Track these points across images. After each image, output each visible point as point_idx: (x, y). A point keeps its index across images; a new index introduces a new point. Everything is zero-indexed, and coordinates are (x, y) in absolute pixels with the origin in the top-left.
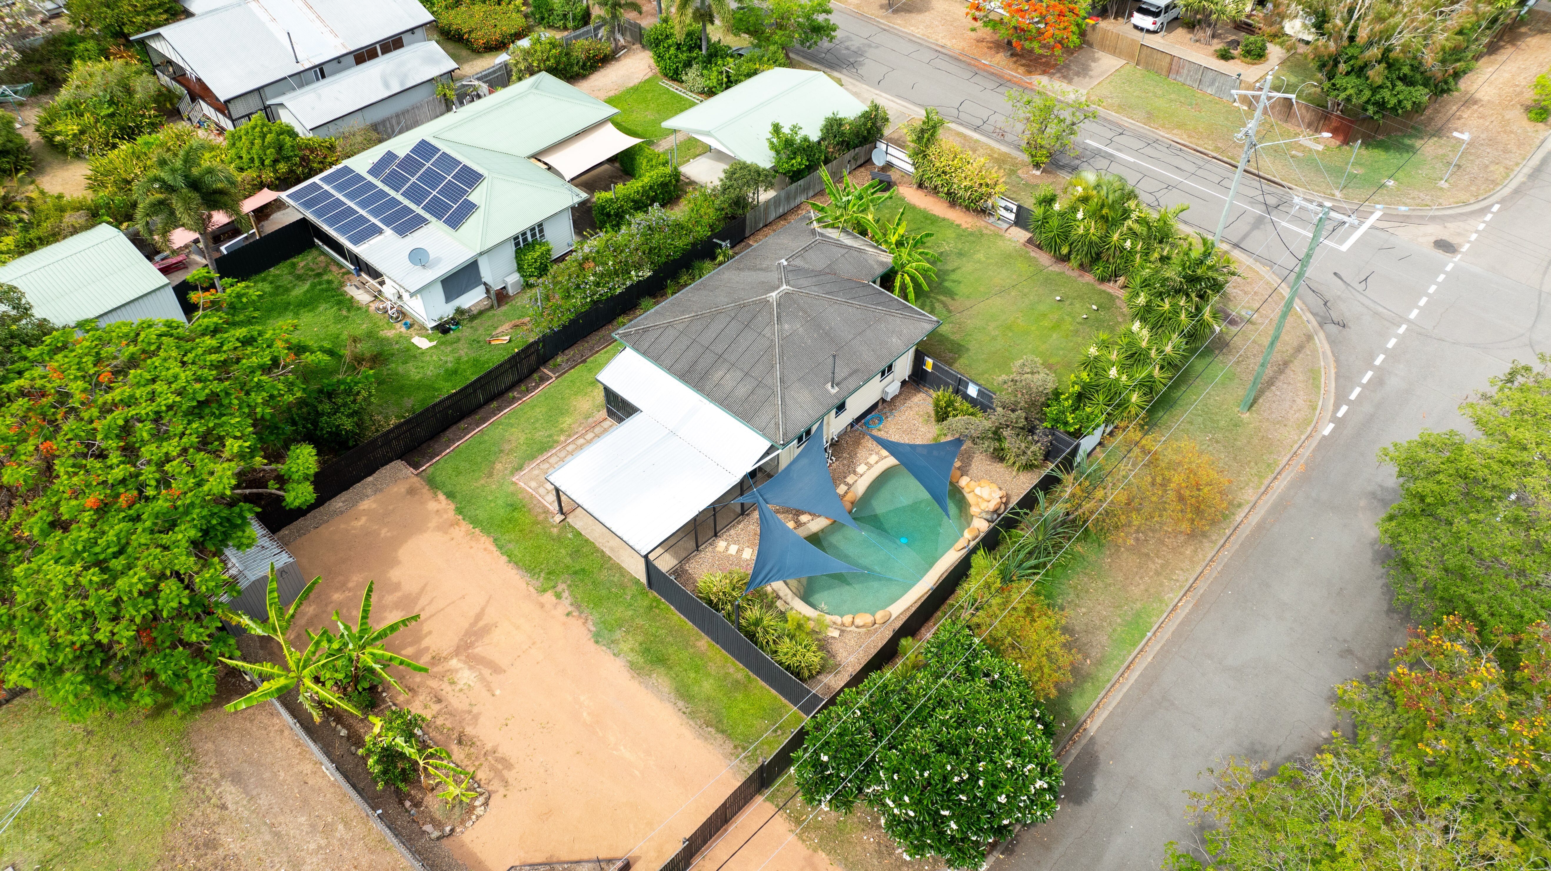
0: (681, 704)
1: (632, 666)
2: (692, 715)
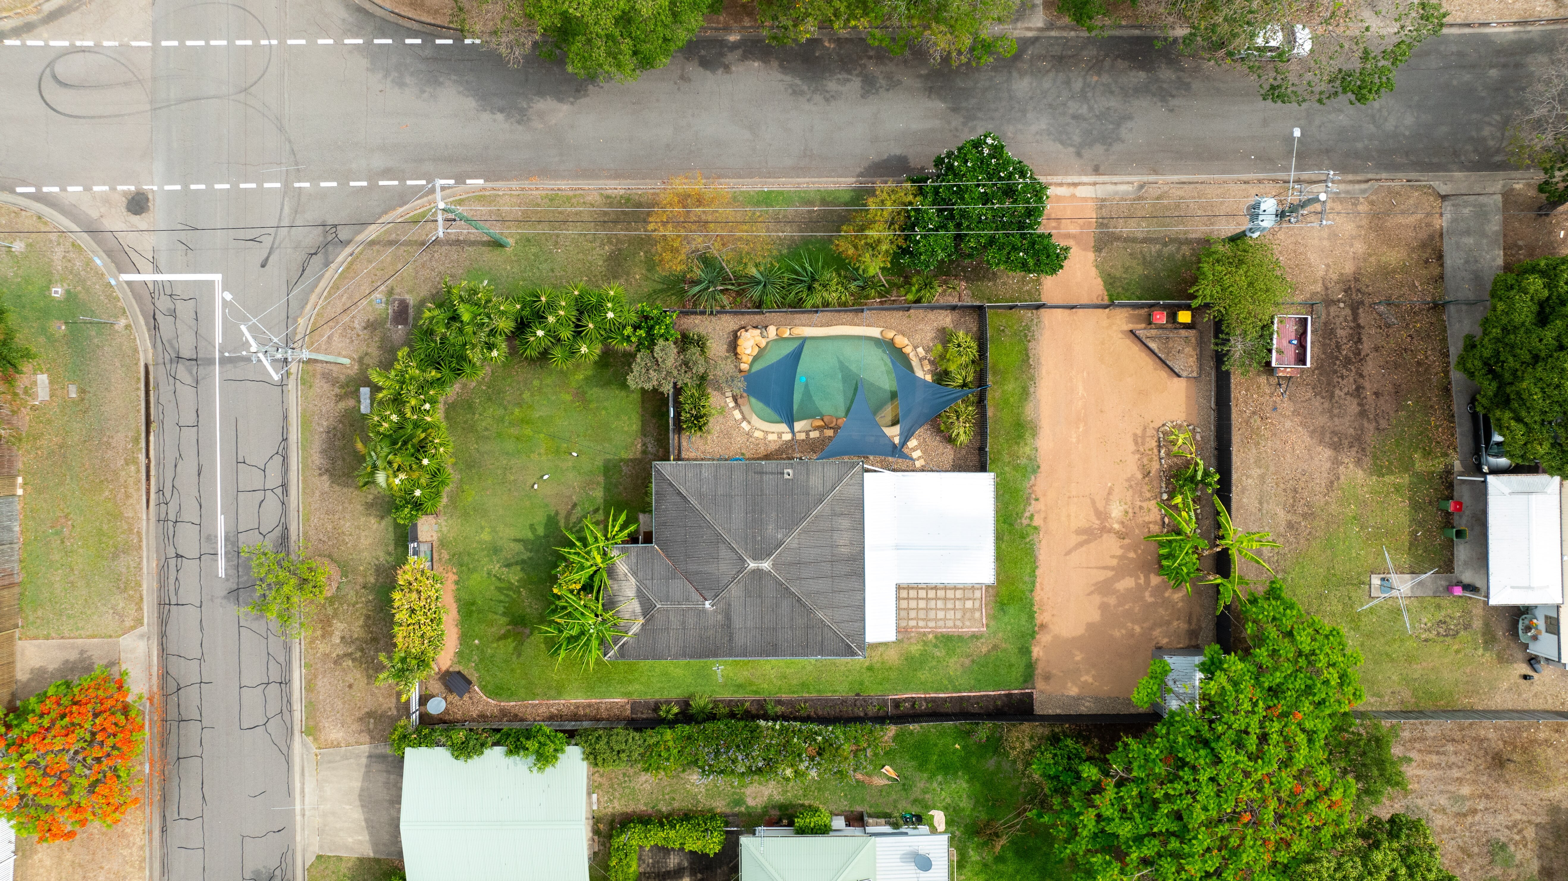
0: (1032, 390)
1: (1034, 435)
2: (1032, 378)
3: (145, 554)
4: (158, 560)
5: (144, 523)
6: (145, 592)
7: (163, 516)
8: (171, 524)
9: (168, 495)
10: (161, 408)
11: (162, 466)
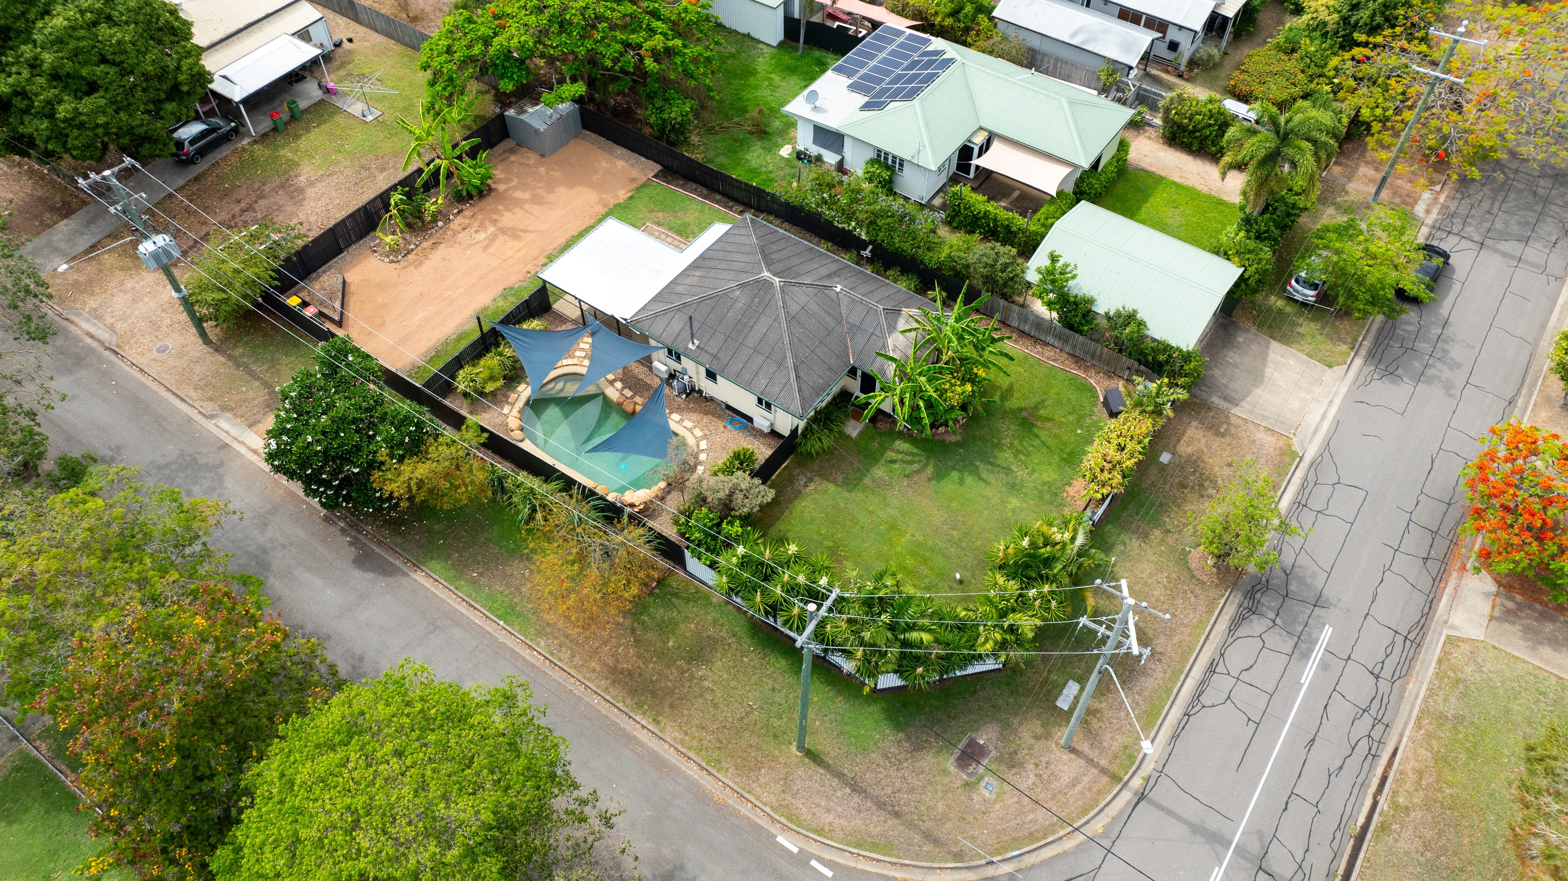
3: (1419, 701)
4: (1403, 689)
5: (1407, 733)
6: (1433, 665)
7: (1380, 728)
8: (1373, 712)
9: (1364, 744)
10: (1335, 845)
11: (1360, 780)
